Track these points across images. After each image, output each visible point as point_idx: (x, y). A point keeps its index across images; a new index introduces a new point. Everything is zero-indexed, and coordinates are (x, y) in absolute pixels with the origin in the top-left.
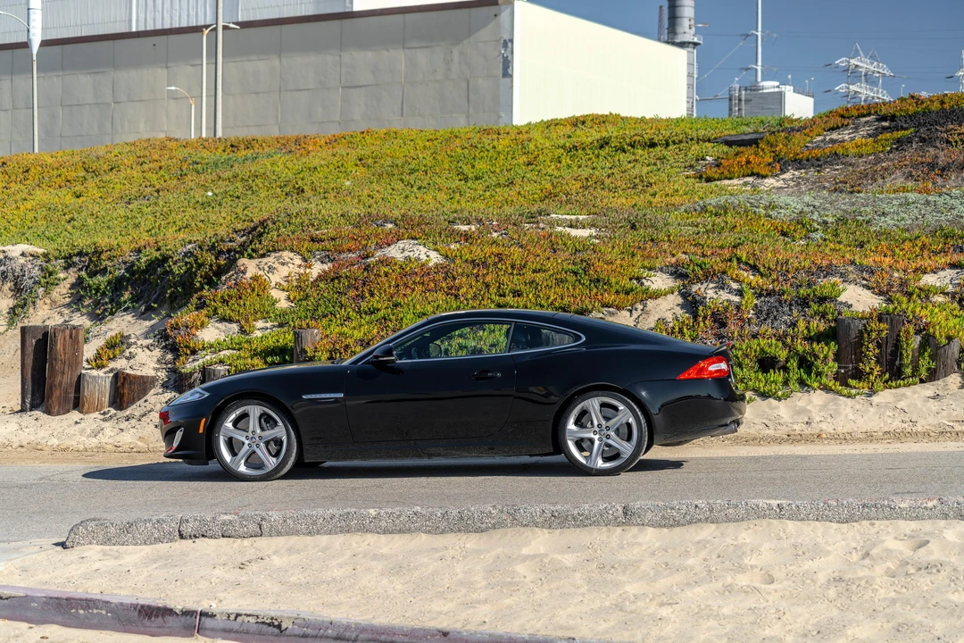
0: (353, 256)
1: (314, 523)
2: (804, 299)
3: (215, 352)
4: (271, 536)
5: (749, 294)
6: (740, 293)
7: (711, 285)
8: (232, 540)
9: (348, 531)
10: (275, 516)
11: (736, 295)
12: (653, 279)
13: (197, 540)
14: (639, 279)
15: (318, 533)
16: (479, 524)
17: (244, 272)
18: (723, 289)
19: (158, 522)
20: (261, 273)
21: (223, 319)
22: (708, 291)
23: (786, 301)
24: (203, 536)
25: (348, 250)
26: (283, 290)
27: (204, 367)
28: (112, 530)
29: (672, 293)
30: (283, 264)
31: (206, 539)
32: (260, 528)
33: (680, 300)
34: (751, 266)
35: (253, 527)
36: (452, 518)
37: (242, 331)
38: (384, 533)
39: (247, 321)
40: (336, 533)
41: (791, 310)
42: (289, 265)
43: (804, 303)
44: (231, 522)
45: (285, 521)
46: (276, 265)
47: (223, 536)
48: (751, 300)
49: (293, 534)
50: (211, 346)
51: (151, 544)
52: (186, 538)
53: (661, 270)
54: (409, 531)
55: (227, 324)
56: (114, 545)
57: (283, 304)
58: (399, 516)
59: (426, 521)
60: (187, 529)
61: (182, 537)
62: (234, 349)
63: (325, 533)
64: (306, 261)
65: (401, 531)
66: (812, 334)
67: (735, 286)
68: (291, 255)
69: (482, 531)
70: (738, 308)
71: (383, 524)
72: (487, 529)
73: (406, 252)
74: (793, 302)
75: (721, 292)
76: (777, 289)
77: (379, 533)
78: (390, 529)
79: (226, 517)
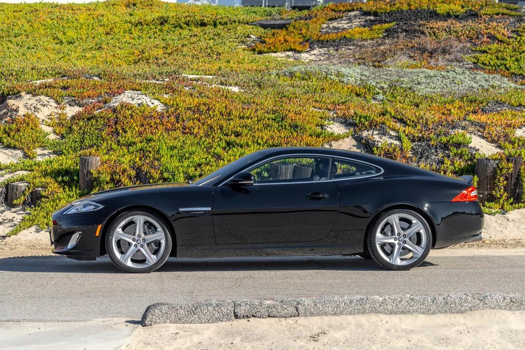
0: (93, 101)
1: (338, 306)
2: (445, 145)
3: (12, 172)
4: (306, 316)
5: (405, 140)
6: (399, 138)
7: (376, 132)
8: (277, 319)
9: (364, 313)
10: (307, 301)
11: (396, 140)
12: (331, 126)
13: (249, 319)
14: (322, 126)
15: (342, 313)
16: (459, 307)
17: (17, 111)
18: (385, 135)
19: (217, 306)
20: (30, 112)
21: (8, 147)
22: (375, 136)
23: (433, 145)
24: (253, 316)
25: (89, 97)
26: (49, 126)
27: (8, 184)
28: (182, 311)
29: (348, 137)
30: (44, 106)
31: (256, 319)
32: (297, 310)
33: (355, 143)
34: (398, 119)
35: (291, 310)
36: (439, 303)
37: (26, 156)
38: (391, 314)
39: (29, 148)
40: (355, 314)
41: (436, 151)
42: (48, 106)
43: (445, 147)
44: (274, 307)
45: (316, 305)
46: (39, 106)
47: (269, 316)
48: (407, 144)
49: (322, 315)
50: (7, 167)
51: (213, 322)
52: (240, 318)
53: (333, 120)
54: (409, 312)
55: (12, 150)
56: (184, 323)
57: (52, 137)
58: (401, 301)
59: (421, 305)
60: (241, 311)
61: (236, 317)
62: (26, 170)
63: (346, 314)
64: (59, 104)
65: (402, 313)
66: (457, 169)
67: (393, 133)
68: (47, 98)
69: (462, 313)
70: (401, 149)
71: (390, 307)
72: (465, 311)
73: (135, 100)
74: (438, 146)
75: (384, 138)
76: (425, 136)
77: (387, 314)
78: (395, 311)
79: (269, 302)
